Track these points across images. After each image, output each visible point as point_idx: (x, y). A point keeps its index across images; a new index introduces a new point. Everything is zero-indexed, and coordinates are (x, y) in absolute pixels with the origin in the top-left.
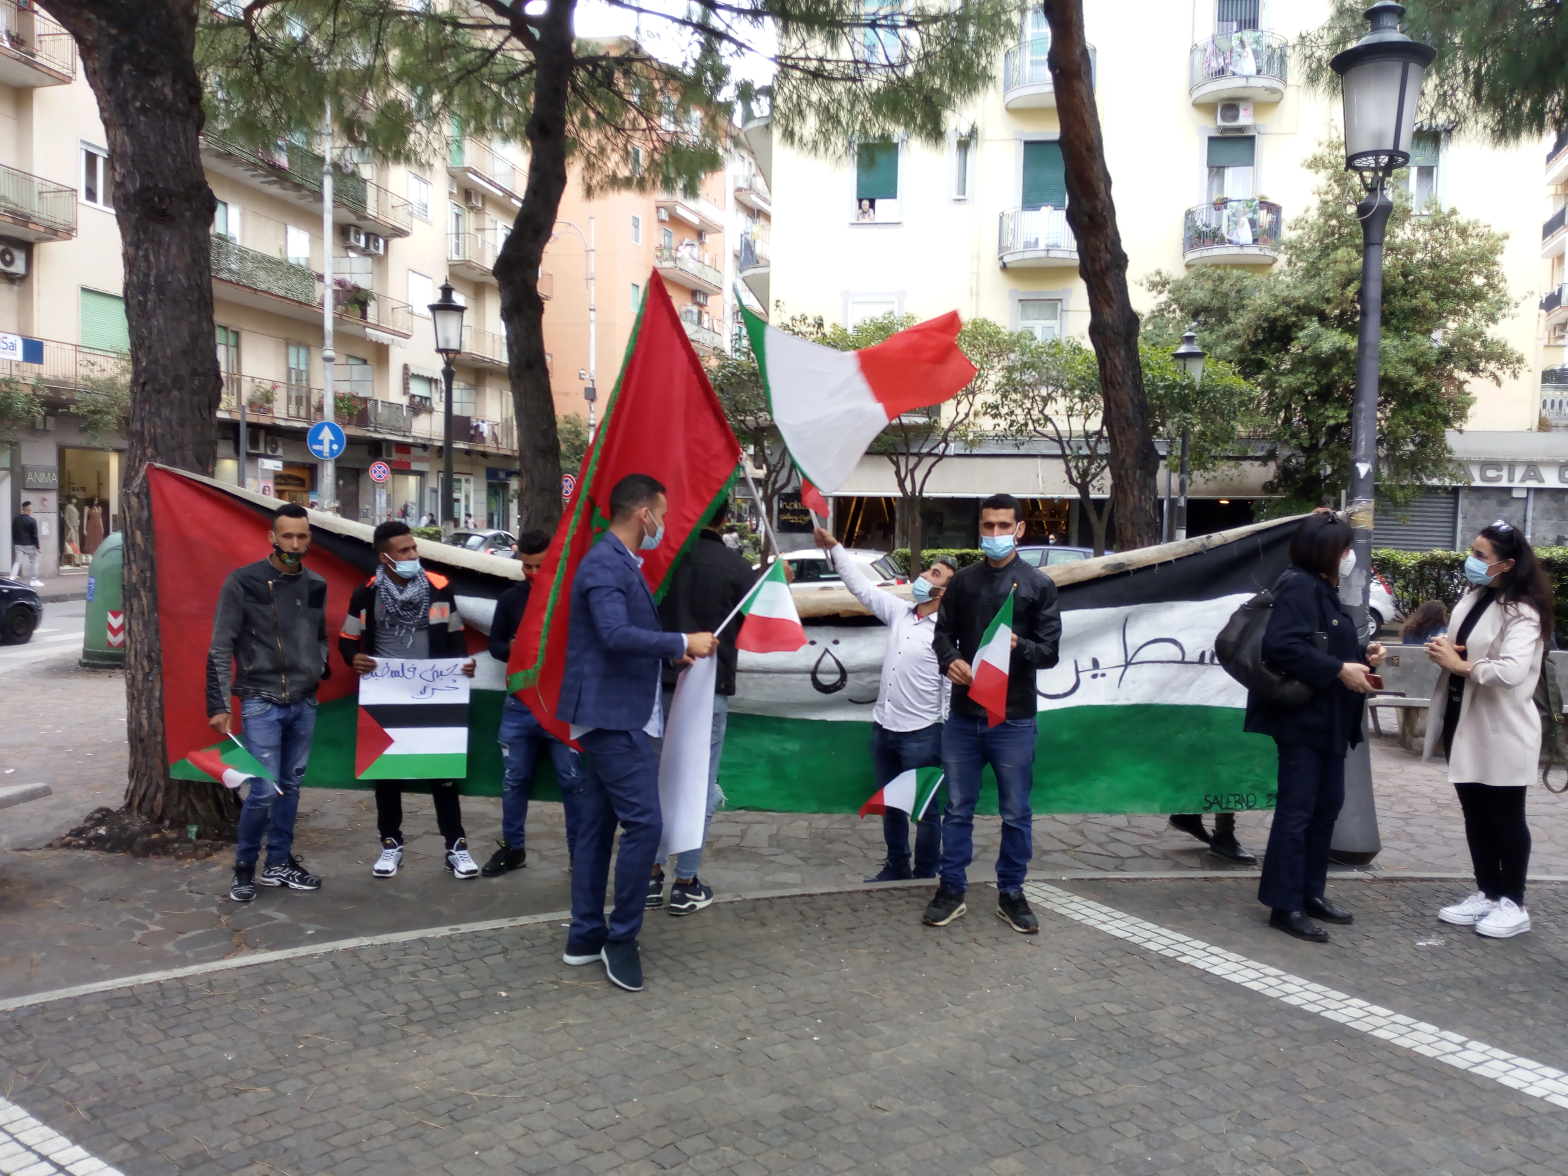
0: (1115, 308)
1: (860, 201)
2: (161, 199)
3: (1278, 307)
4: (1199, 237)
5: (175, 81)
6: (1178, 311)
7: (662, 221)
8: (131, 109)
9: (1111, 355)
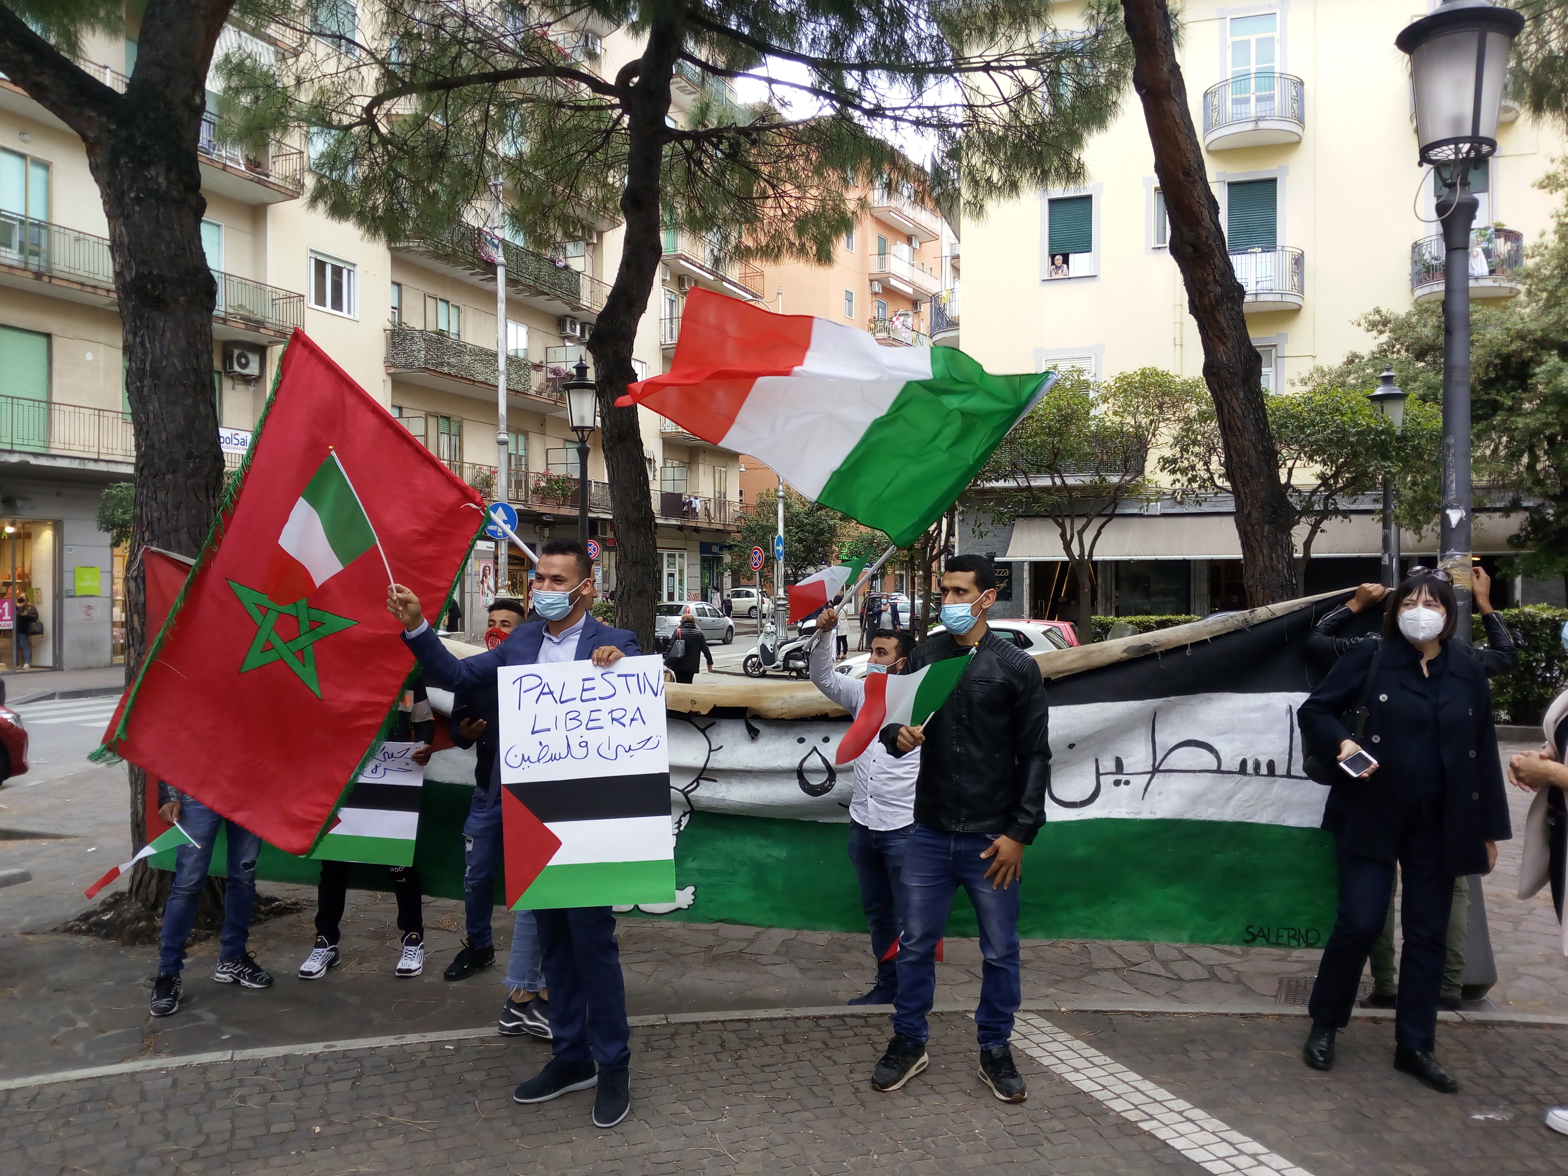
0: (1230, 345)
1: (1053, 257)
2: (154, 286)
3: (1511, 342)
4: (1428, 272)
5: (169, 170)
6: (1403, 352)
7: (876, 294)
8: (127, 200)
9: (1228, 397)
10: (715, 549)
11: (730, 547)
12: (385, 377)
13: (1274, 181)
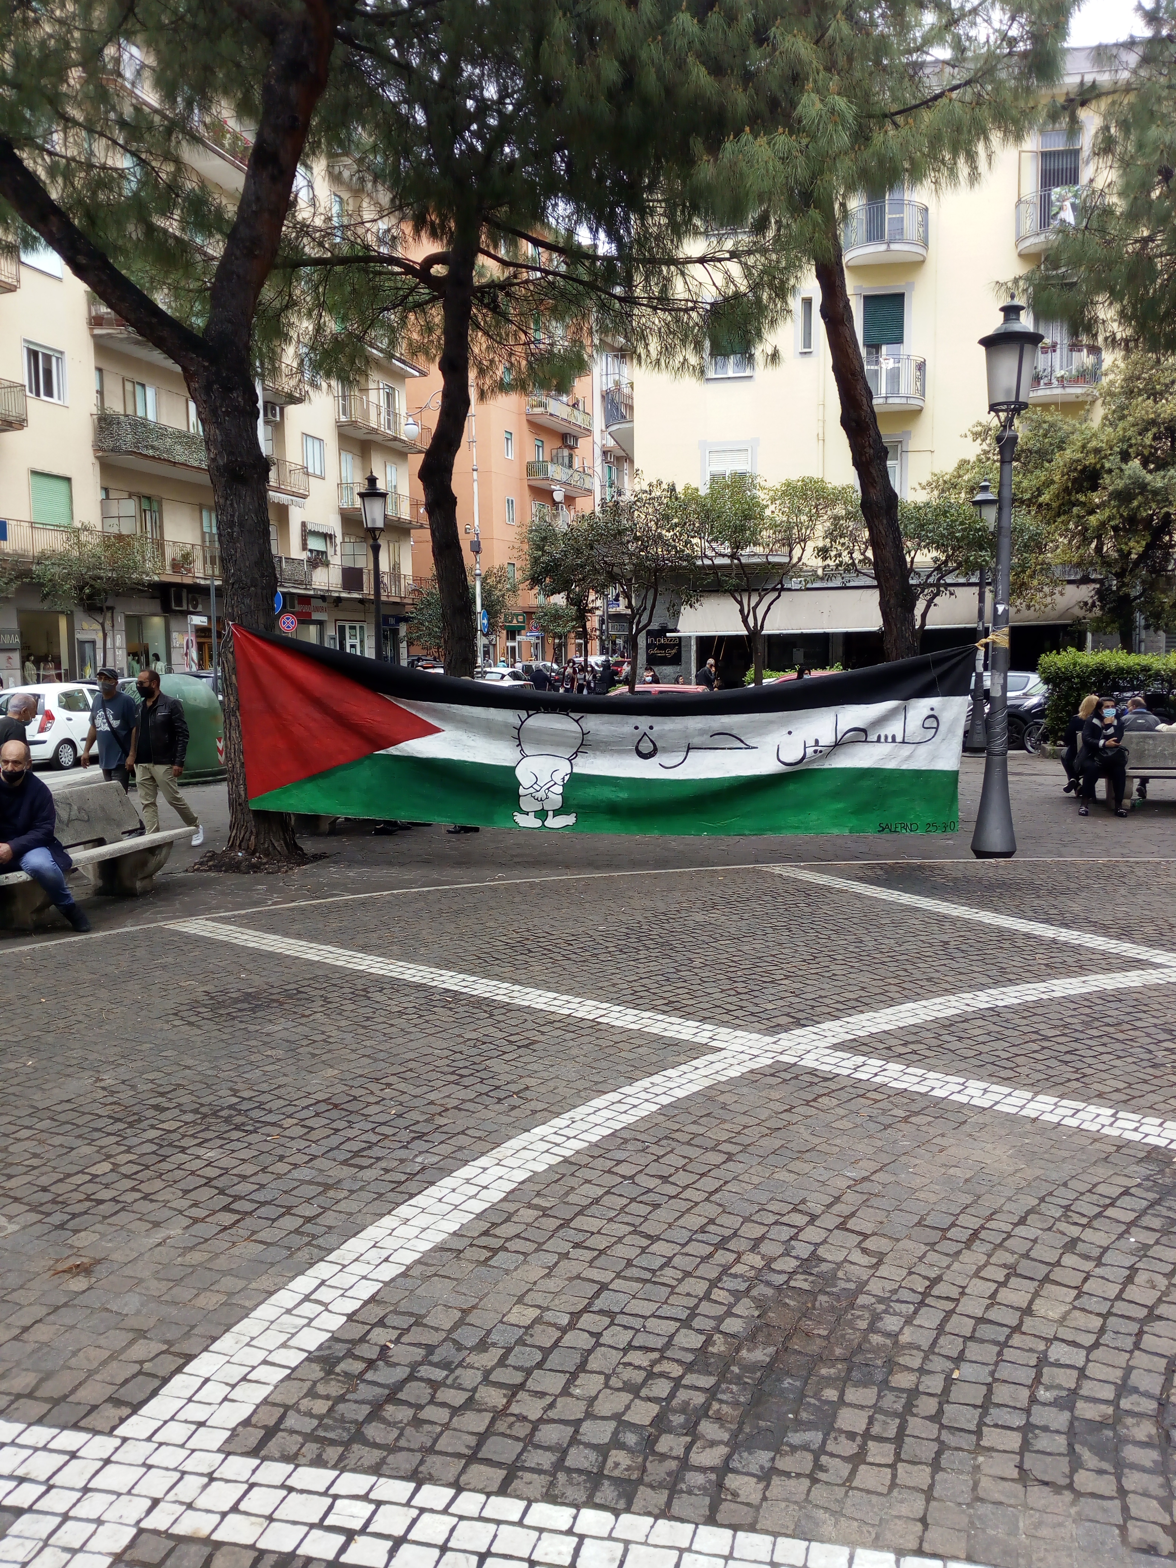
0: (878, 488)
2: (240, 468)
8: (220, 412)
9: (876, 523)
10: (392, 621)
11: (406, 620)
12: (94, 460)
13: (902, 295)
